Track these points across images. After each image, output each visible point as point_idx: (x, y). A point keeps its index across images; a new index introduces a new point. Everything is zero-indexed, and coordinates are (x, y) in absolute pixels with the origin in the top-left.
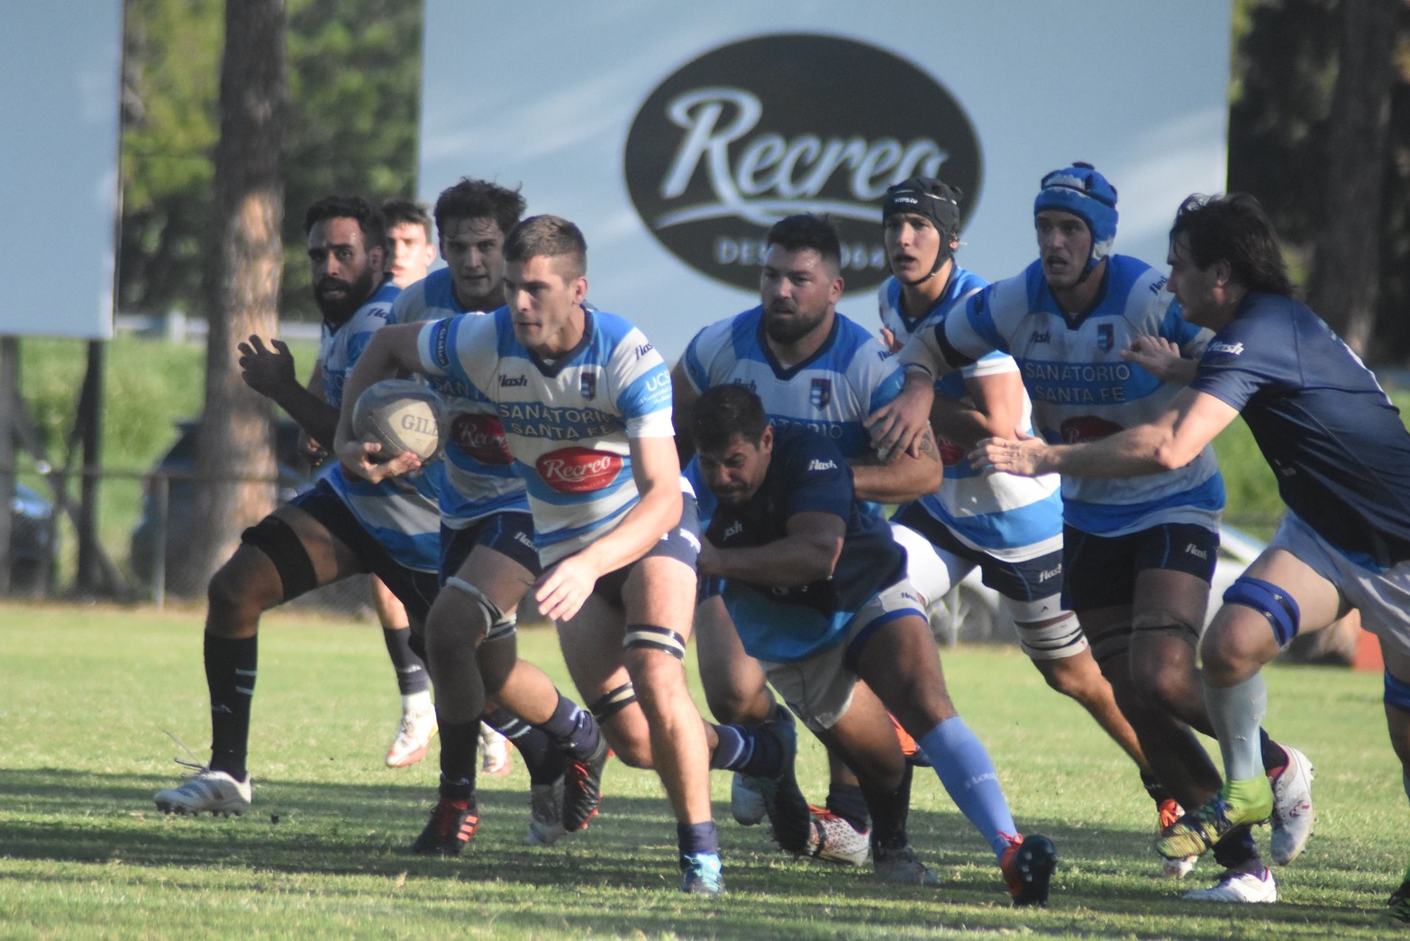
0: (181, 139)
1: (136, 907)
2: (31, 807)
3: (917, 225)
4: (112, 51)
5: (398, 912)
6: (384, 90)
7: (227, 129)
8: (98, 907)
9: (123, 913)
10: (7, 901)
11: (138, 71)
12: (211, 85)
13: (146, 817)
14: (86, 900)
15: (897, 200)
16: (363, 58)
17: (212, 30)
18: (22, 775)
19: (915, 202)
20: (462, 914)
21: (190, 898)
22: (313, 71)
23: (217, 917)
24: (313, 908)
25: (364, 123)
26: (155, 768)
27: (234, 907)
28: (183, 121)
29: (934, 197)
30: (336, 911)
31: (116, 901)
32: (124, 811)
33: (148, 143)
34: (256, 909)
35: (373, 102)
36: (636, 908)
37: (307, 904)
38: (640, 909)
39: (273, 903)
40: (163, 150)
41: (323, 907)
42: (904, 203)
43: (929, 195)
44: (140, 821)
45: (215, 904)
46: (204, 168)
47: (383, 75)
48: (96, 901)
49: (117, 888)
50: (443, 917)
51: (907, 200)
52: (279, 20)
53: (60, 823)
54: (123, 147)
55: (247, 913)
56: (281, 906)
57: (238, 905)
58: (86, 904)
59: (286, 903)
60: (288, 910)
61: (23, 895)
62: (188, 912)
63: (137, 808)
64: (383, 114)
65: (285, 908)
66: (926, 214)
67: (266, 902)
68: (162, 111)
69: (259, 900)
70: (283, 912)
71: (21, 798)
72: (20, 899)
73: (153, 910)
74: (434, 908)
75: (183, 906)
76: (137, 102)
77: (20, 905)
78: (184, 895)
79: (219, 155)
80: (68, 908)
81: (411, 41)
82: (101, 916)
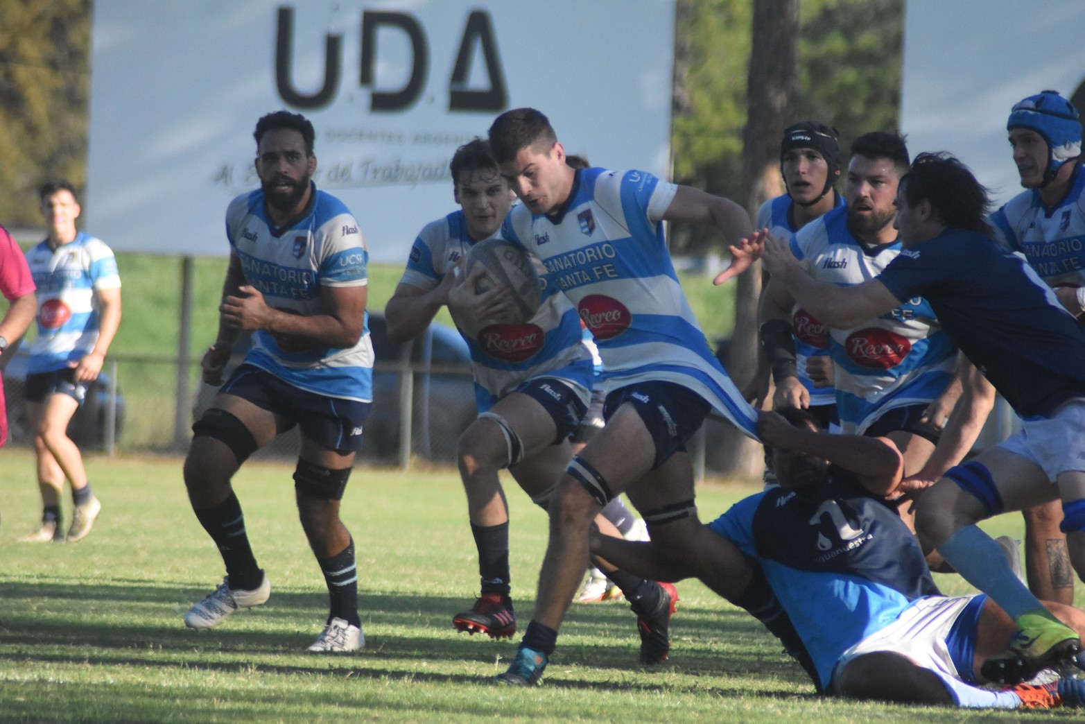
0: (716, 122)
1: (689, 710)
2: (608, 633)
3: (811, 157)
4: (665, 55)
5: (889, 716)
6: (873, 83)
7: (752, 114)
8: (660, 710)
9: (679, 714)
10: (592, 704)
11: (685, 72)
12: (741, 81)
13: (694, 641)
14: (651, 704)
15: (793, 138)
16: (857, 58)
17: (742, 39)
18: (600, 608)
19: (809, 139)
20: (939, 718)
21: (729, 704)
22: (819, 70)
23: (750, 719)
24: (823, 712)
25: (857, 108)
26: (700, 603)
27: (763, 710)
28: (718, 107)
29: (823, 135)
30: (841, 714)
31: (673, 705)
32: (677, 637)
33: (691, 125)
34: (779, 712)
35: (865, 92)
36: (1075, 714)
37: (819, 709)
38: (1078, 715)
39: (793, 708)
40: (702, 131)
41: (831, 711)
42: (800, 140)
43: (818, 133)
44: (690, 644)
45: (749, 708)
46: (735, 145)
47: (871, 72)
48: (658, 705)
49: (674, 695)
50: (925, 719)
51: (802, 138)
52: (793, 30)
53: (629, 645)
54: (673, 130)
55: (774, 715)
56: (799, 710)
57: (766, 709)
58: (652, 706)
59: (803, 708)
60: (805, 713)
61: (604, 700)
62: (728, 714)
63: (687, 634)
64: (873, 101)
65: (802, 712)
66: (817, 148)
67: (787, 707)
68: (702, 101)
69: (782, 706)
70: (801, 715)
71: (600, 626)
72: (601, 703)
73: (701, 712)
74: (917, 713)
75: (724, 709)
76: (685, 96)
77: (602, 707)
78: (725, 700)
79: (747, 134)
80: (637, 710)
81: (895, 45)
82: (662, 717)
